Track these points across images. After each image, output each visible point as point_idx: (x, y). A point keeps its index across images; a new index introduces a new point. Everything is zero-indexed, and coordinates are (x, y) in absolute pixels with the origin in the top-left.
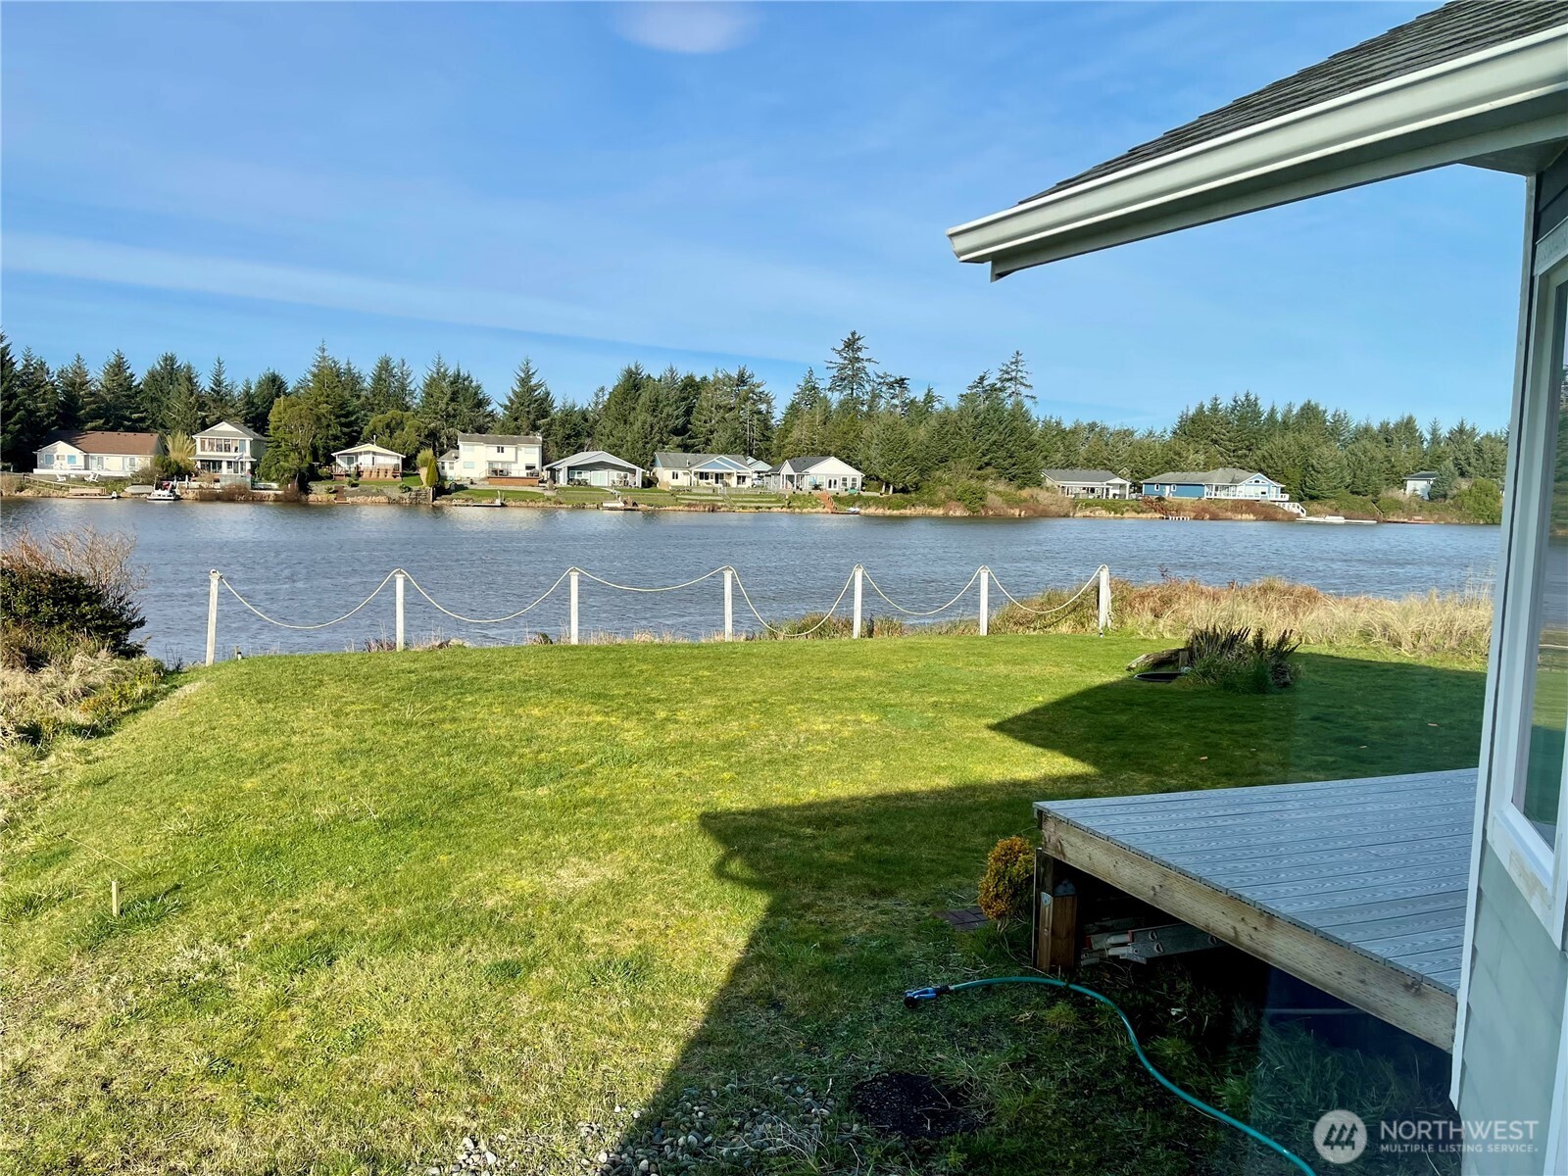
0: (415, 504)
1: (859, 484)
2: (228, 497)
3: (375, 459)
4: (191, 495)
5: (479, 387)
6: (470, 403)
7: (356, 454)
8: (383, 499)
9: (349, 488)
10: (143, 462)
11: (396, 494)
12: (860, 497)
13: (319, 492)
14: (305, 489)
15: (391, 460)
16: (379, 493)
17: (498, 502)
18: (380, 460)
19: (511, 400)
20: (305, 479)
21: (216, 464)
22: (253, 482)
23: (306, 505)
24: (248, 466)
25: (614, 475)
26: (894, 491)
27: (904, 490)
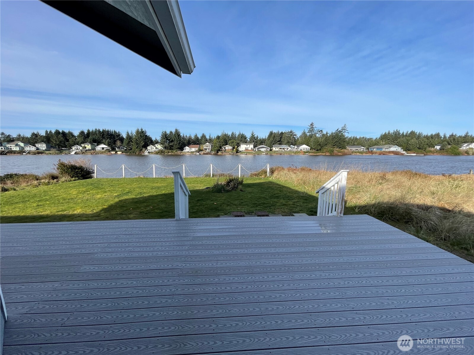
0: (233, 154)
1: (309, 149)
2: (207, 154)
3: (228, 148)
4: (202, 154)
5: (246, 136)
6: (244, 138)
7: (226, 147)
8: (229, 154)
9: (224, 152)
10: (197, 149)
11: (230, 153)
12: (309, 151)
13: (220, 153)
14: (218, 152)
15: (231, 148)
16: (228, 153)
17: (245, 154)
18: (229, 148)
19: (250, 137)
20: (218, 151)
21: (206, 149)
22: (211, 152)
23: (218, 155)
24: (210, 149)
25: (265, 149)
26: (316, 150)
27: (318, 150)
